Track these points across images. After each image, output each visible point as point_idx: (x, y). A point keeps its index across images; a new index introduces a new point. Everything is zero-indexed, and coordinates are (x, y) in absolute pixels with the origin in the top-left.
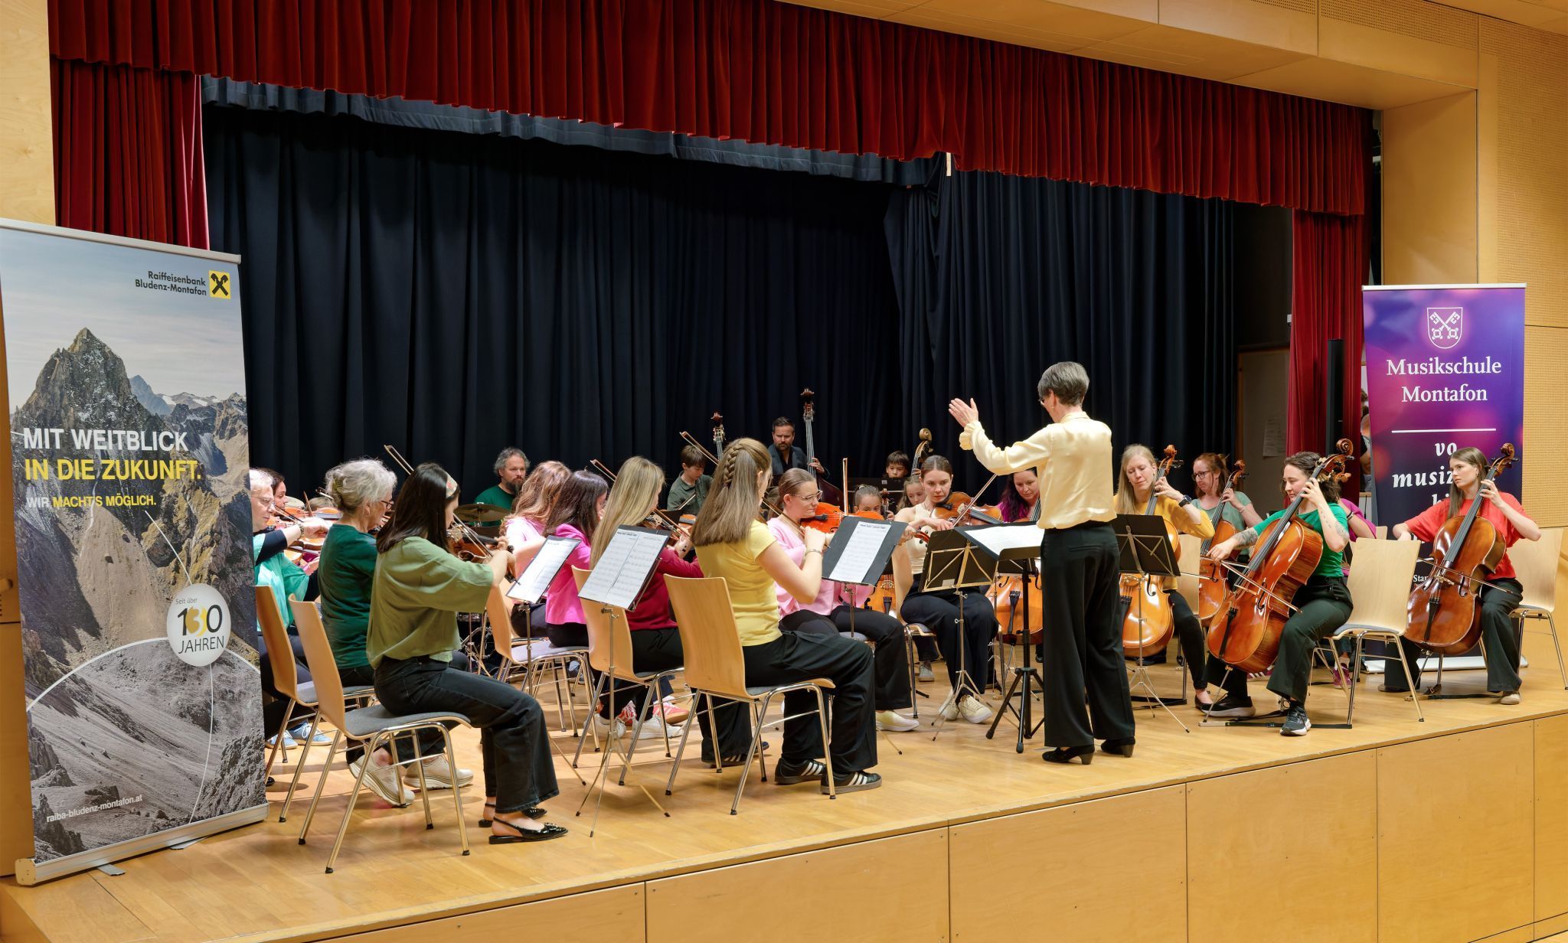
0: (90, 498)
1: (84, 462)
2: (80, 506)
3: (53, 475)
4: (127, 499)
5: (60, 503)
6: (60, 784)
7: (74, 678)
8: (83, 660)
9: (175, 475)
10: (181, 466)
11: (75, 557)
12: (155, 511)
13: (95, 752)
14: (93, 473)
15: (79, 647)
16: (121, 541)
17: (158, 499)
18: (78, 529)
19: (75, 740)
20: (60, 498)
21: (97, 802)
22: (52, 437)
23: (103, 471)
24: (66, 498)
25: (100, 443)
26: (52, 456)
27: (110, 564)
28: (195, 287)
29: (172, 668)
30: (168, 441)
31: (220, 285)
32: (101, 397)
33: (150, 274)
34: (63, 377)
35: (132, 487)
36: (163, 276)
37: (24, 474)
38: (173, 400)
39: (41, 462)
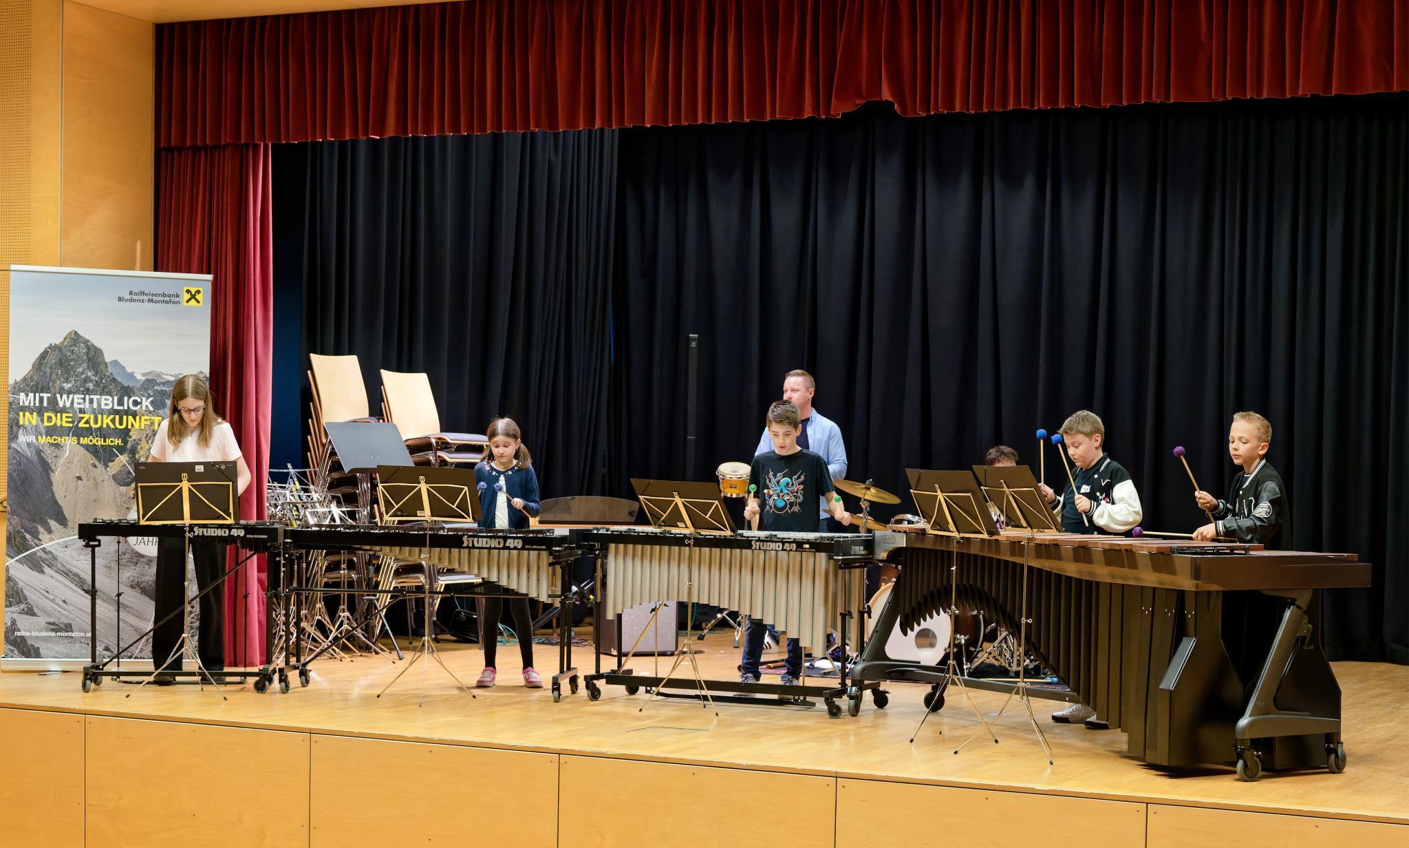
0: (67, 438)
1: (64, 415)
2: (59, 442)
3: (40, 423)
4: (97, 440)
5: (43, 440)
6: (27, 613)
7: (44, 550)
8: (52, 540)
9: (140, 426)
10: (145, 420)
11: (52, 474)
12: (122, 450)
13: (56, 599)
14: (72, 422)
15: (50, 531)
16: (91, 468)
17: (125, 442)
18: (56, 457)
19: (41, 588)
20: (44, 437)
21: (56, 631)
22: (41, 400)
23: (79, 422)
24: (49, 437)
25: (79, 404)
26: (40, 411)
27: (80, 481)
28: (170, 299)
29: (127, 554)
30: (136, 403)
31: (193, 297)
32: (83, 373)
33: (131, 293)
34: (53, 361)
35: (103, 433)
36: (142, 293)
37: (18, 421)
38: (143, 376)
39: (32, 414)
